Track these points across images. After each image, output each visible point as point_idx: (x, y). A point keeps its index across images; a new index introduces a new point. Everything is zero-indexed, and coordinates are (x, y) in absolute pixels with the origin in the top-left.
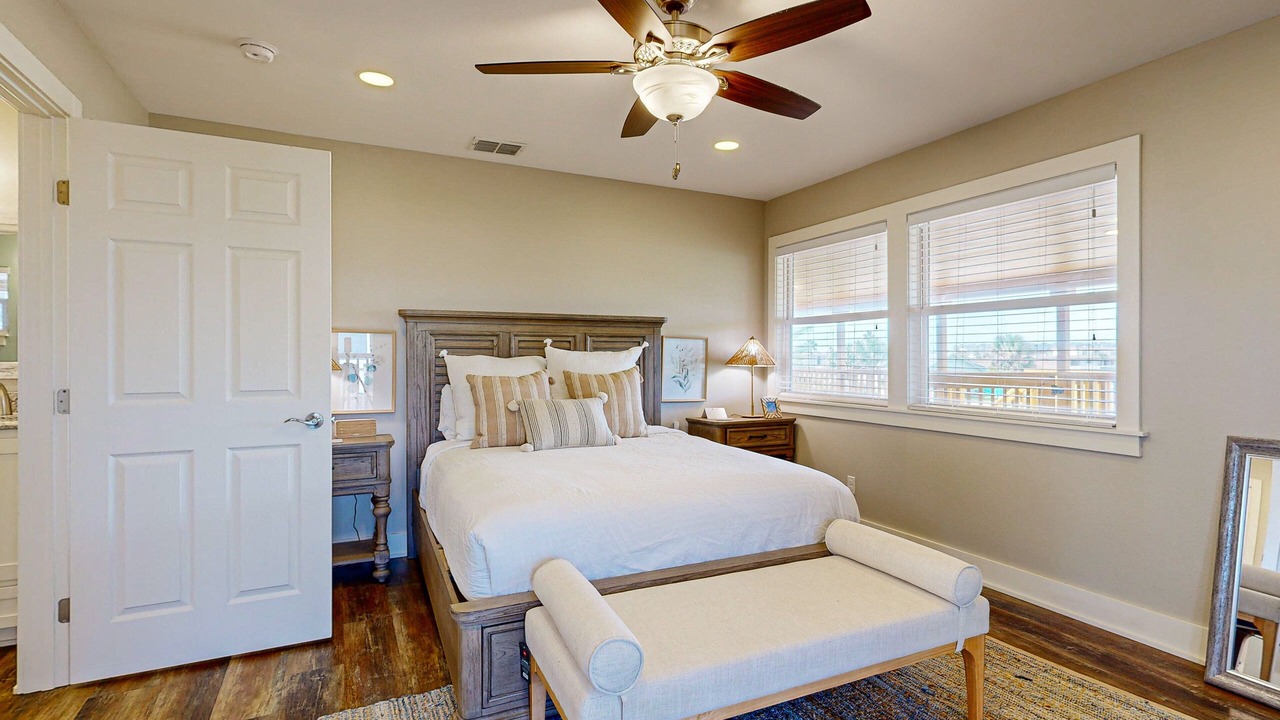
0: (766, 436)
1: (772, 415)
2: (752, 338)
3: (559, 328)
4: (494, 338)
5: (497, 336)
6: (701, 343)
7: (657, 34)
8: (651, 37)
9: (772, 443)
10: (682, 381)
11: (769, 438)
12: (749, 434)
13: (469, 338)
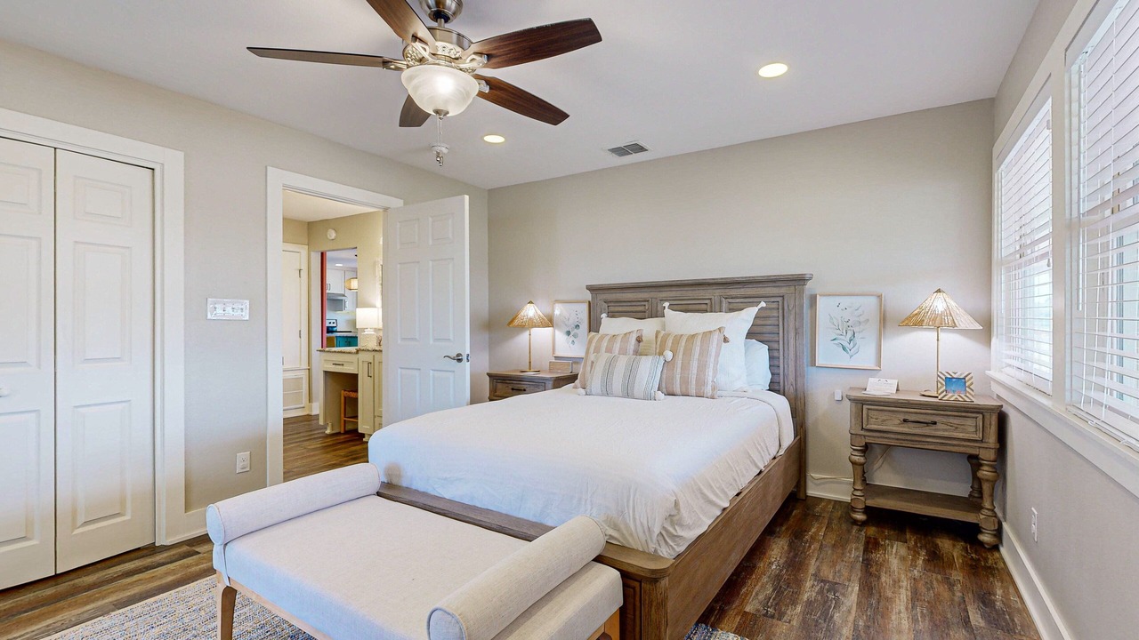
0: (935, 423)
1: (952, 397)
2: (939, 291)
3: (697, 292)
4: (646, 303)
5: (648, 301)
6: (873, 301)
7: (419, 35)
8: (415, 38)
9: (946, 434)
10: (846, 344)
11: (939, 426)
12: (902, 417)
13: (629, 304)
